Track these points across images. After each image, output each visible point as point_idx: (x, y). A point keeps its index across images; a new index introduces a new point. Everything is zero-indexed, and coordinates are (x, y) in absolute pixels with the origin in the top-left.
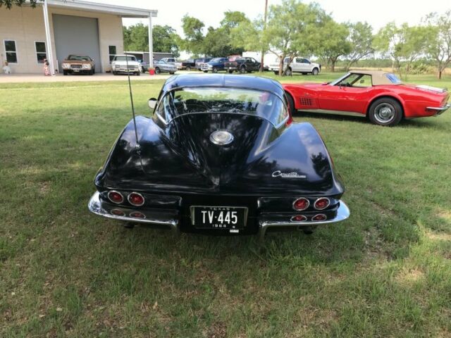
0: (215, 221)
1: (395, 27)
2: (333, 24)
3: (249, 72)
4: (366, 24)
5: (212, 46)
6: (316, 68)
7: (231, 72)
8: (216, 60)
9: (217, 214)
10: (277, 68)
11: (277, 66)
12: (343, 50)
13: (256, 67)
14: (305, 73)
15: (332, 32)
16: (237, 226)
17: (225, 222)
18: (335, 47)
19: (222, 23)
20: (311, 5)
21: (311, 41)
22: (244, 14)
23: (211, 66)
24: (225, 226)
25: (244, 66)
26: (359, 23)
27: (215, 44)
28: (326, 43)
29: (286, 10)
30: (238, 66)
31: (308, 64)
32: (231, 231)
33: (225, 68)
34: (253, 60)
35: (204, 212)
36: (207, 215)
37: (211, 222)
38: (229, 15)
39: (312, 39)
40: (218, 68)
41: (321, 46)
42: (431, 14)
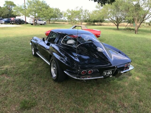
0: (107, 74)
1: (69, 10)
2: (50, 8)
3: (20, 24)
4: (58, 9)
5: (2, 14)
6: (45, 23)
7: (13, 24)
8: (6, 19)
9: (107, 72)
10: (32, 23)
11: (32, 22)
12: (55, 17)
13: (23, 22)
14: (41, 24)
15: (51, 11)
16: (112, 75)
17: (109, 74)
18: (52, 16)
19: (4, 5)
20: (42, 2)
21: (45, 14)
22: (13, 2)
23: (4, 22)
24: (109, 75)
25: (18, 22)
26: (56, 8)
27: (3, 13)
28: (50, 15)
29: (34, 3)
30: (16, 22)
31: (42, 21)
32: (110, 76)
33: (10, 22)
34: (21, 20)
35: (104, 72)
36: (105, 73)
37: (106, 75)
38: (7, 2)
39: (45, 13)
40: (7, 22)
41: (48, 15)
42: (77, 7)
